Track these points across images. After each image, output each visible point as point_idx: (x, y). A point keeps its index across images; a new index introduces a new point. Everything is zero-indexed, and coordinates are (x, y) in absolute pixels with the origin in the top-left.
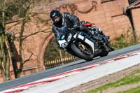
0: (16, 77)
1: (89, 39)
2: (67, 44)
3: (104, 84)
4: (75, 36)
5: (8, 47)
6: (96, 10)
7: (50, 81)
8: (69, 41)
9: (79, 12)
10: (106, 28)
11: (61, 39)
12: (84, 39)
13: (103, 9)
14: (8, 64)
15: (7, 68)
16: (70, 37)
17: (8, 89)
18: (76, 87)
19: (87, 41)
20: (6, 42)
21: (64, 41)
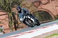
0: (16, 30)
1: (32, 18)
2: (23, 20)
3: (52, 34)
4: (27, 17)
5: (12, 17)
6: (49, 4)
7: (30, 32)
8: (24, 19)
9: (42, 4)
10: (53, 11)
11: (21, 18)
12: (30, 18)
13: (52, 3)
14: (12, 25)
15: (12, 26)
16: (25, 17)
17: (12, 35)
18: (41, 35)
19: (31, 19)
20: (12, 16)
21: (22, 19)
